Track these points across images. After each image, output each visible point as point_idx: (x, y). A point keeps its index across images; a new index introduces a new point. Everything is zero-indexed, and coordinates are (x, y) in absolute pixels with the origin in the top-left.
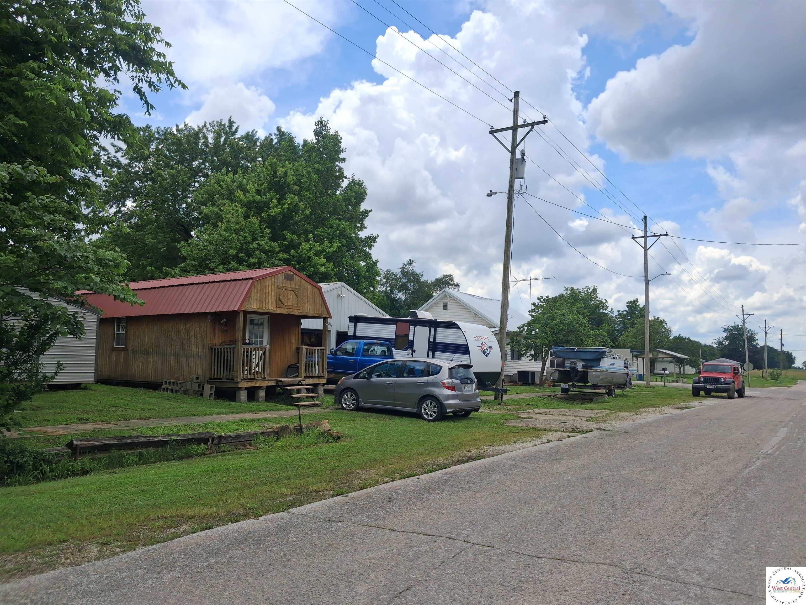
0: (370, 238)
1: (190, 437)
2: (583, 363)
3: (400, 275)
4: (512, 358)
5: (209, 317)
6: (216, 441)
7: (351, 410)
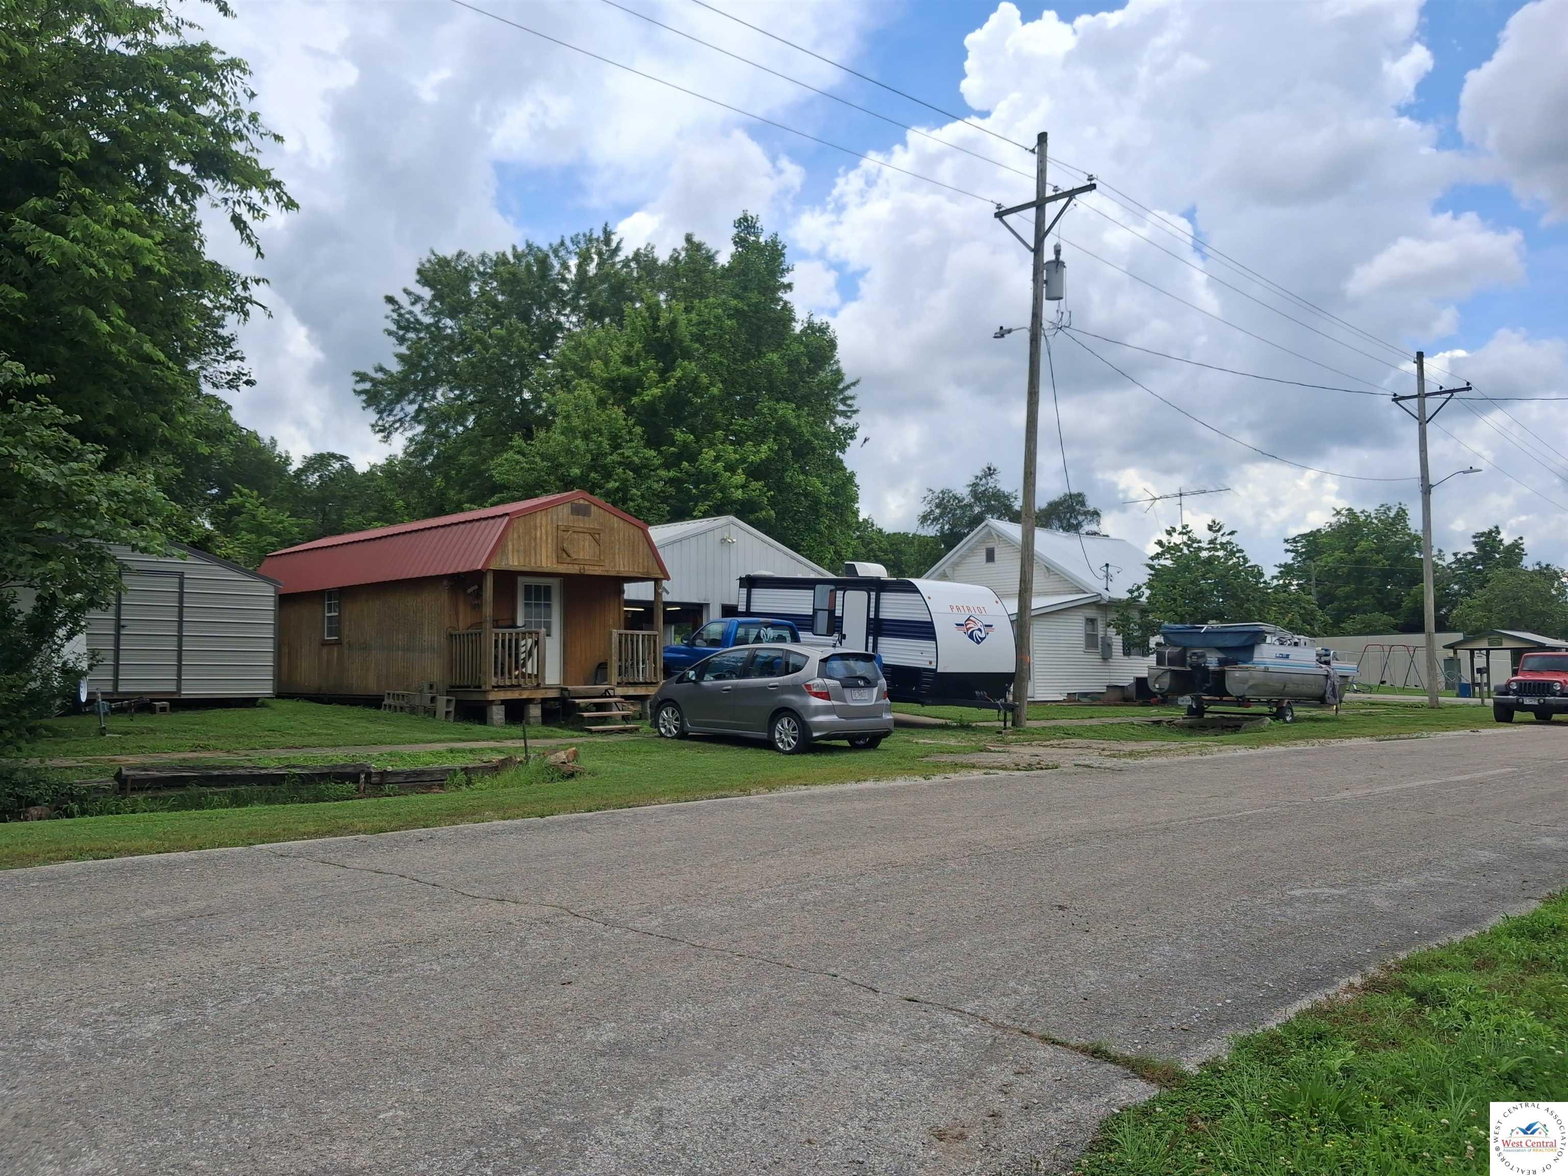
0: (844, 432)
1: (326, 771)
2: (1221, 656)
3: (968, 500)
4: (1127, 652)
5: (445, 582)
6: (375, 779)
7: (672, 738)
